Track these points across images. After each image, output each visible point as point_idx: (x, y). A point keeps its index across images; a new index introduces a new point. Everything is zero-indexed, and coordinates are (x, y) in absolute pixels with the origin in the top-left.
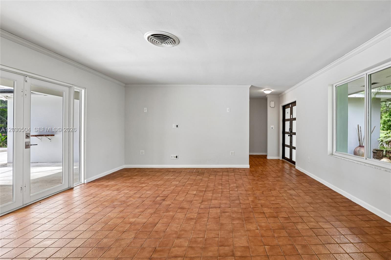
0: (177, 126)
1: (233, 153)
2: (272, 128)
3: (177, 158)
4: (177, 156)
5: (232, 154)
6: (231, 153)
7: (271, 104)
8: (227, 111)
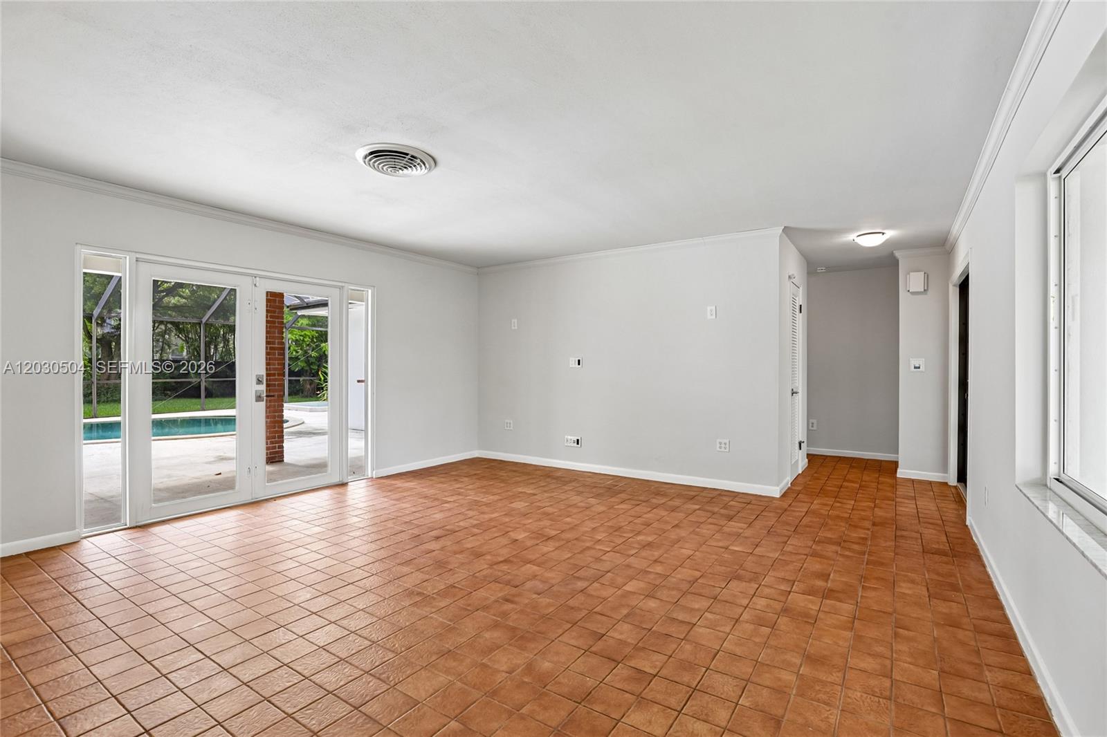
0: (579, 361)
1: (725, 444)
2: (915, 368)
3: (578, 444)
4: (578, 440)
5: (723, 446)
6: (720, 443)
7: (911, 281)
8: (709, 317)
